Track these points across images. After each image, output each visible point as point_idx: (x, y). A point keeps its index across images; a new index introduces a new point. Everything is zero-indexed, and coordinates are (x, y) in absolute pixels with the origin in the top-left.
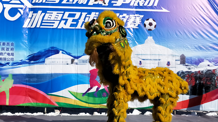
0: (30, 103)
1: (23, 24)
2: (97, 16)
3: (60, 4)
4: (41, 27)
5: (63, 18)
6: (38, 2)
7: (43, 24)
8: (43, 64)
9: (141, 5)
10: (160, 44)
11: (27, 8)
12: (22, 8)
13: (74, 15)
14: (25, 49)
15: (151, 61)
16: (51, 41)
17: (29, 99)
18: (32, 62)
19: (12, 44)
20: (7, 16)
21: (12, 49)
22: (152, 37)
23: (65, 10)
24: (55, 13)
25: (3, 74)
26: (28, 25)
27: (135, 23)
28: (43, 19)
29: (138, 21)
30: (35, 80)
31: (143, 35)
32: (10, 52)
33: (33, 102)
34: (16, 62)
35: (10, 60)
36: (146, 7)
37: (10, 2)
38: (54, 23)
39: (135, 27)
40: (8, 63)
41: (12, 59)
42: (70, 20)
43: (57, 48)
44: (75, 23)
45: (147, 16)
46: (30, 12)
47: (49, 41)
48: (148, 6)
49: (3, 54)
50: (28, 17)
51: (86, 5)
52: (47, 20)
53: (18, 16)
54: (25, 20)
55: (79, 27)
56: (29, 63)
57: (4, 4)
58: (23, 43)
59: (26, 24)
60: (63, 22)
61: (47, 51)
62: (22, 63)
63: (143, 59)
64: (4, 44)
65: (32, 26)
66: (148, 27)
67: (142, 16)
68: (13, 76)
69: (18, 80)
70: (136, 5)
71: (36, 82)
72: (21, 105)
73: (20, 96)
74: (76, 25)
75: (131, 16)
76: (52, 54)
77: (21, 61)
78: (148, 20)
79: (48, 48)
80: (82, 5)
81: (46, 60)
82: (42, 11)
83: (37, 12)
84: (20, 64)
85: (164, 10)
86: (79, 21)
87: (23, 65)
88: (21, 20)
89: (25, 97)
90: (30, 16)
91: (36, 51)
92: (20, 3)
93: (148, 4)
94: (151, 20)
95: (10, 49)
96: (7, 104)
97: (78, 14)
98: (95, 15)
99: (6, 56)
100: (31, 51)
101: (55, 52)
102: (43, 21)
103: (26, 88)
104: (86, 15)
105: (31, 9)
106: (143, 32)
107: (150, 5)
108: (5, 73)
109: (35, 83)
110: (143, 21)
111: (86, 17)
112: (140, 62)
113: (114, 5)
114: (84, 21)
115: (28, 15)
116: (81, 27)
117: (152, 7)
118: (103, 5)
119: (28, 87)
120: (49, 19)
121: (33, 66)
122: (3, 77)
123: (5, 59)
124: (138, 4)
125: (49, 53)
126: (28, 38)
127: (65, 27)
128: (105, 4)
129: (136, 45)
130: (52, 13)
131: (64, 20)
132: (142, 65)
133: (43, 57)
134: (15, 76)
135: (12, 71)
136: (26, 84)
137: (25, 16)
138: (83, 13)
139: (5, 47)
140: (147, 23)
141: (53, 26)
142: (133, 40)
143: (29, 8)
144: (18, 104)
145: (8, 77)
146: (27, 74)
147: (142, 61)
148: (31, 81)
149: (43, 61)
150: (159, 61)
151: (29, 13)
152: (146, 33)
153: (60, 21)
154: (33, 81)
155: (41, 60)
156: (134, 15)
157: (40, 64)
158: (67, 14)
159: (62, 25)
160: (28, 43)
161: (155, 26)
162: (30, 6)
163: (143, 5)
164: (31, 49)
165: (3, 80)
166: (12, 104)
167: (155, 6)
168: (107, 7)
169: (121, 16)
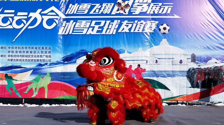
0: (65, 96)
1: (58, 31)
2: (119, 23)
3: (88, 14)
4: (73, 34)
5: (91, 26)
6: (70, 14)
7: (74, 31)
8: (75, 64)
9: (156, 12)
10: (173, 45)
11: (61, 18)
12: (57, 19)
13: (99, 23)
14: (60, 52)
15: (165, 59)
16: (81, 45)
17: (64, 93)
18: (66, 62)
19: (50, 48)
20: (45, 25)
21: (50, 52)
22: (166, 39)
23: (92, 19)
24: (84, 22)
25: (42, 73)
26: (62, 33)
27: (151, 28)
28: (74, 27)
29: (154, 26)
30: (68, 77)
31: (158, 38)
32: (48, 54)
33: (67, 95)
34: (53, 63)
35: (48, 61)
36: (160, 15)
37: (48, 14)
38: (83, 30)
39: (151, 32)
40: (46, 64)
41: (50, 60)
42: (97, 27)
43: (86, 51)
44: (101, 29)
45: (161, 22)
46: (64, 21)
47: (79, 45)
48: (162, 13)
49: (42, 56)
50: (62, 26)
51: (110, 14)
52: (78, 28)
53: (54, 25)
54: (60, 29)
55: (104, 33)
56: (64, 64)
57: (42, 16)
58: (58, 47)
59: (61, 32)
60: (91, 29)
61: (78, 53)
62: (58, 63)
63: (159, 59)
64: (43, 48)
65: (65, 33)
66: (162, 31)
67: (157, 22)
68: (50, 74)
69: (55, 77)
70: (152, 13)
71: (70, 79)
72: (57, 98)
73: (57, 91)
74: (102, 31)
75: (147, 22)
76: (82, 55)
77: (56, 62)
78: (162, 25)
79: (79, 50)
80: (106, 14)
81: (77, 60)
82: (73, 21)
83: (69, 22)
84: (56, 64)
85: (176, 17)
86: (104, 27)
87: (59, 65)
88: (57, 28)
89: (61, 92)
90: (64, 25)
91: (69, 54)
92: (56, 14)
93: (162, 12)
94: (165, 25)
95: (48, 53)
96: (46, 97)
97: (103, 22)
98: (117, 22)
99: (44, 58)
100: (65, 54)
101: (85, 54)
102: (75, 29)
103: (61, 84)
104: (110, 22)
105: (64, 20)
106: (158, 35)
107: (164, 12)
108: (44, 72)
109: (68, 79)
110: (158, 26)
111: (109, 24)
112: (156, 60)
113: (133, 14)
114: (108, 28)
115: (62, 24)
116: (106, 32)
117: (165, 14)
118: (124, 14)
119: (63, 83)
120: (79, 27)
121: (67, 65)
122: (42, 75)
123: (44, 60)
124: (154, 12)
125: (80, 55)
126: (62, 43)
127: (92, 33)
128: (125, 13)
129: (153, 46)
130: (82, 22)
131: (91, 27)
132: (158, 63)
133: (75, 58)
134: (52, 74)
135: (50, 70)
136: (61, 81)
137: (60, 25)
138: (107, 21)
139: (44, 50)
140: (161, 27)
141: (82, 32)
142: (150, 43)
143: (63, 19)
144: (55, 97)
145: (47, 75)
146: (62, 73)
147: (158, 60)
148: (65, 78)
149: (74, 61)
150: (173, 60)
151: (63, 23)
152: (161, 36)
153: (88, 28)
154: (67, 78)
155: (73, 61)
156: (150, 22)
157: (72, 64)
158: (94, 22)
159: (90, 32)
160: (62, 47)
161: (169, 30)
162: (64, 17)
163: (158, 12)
164: (64, 52)
165: (43, 78)
166: (50, 98)
167: (168, 14)
168: (127, 15)
169: (139, 23)
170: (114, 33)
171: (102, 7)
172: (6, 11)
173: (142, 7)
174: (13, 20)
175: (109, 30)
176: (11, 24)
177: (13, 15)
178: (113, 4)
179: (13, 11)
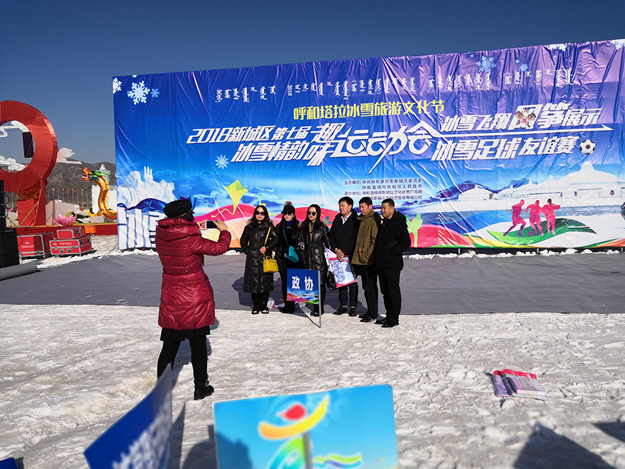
2: (520, 142)
3: (474, 131)
4: (453, 159)
6: (448, 130)
7: (455, 156)
8: (456, 201)
12: (428, 139)
13: (491, 143)
15: (589, 191)
20: (412, 149)
22: (590, 162)
23: (480, 138)
24: (468, 142)
26: (437, 158)
27: (568, 147)
28: (454, 150)
29: (572, 144)
34: (425, 200)
37: (415, 133)
38: (468, 153)
39: (568, 152)
41: (420, 197)
44: (493, 152)
50: (436, 148)
51: (506, 130)
53: (425, 147)
55: (497, 156)
57: (408, 136)
60: (479, 151)
61: (460, 186)
63: (580, 190)
64: (410, 181)
65: (441, 158)
66: (585, 150)
67: (576, 138)
68: (421, 215)
70: (569, 124)
74: (495, 154)
75: (562, 138)
78: (584, 142)
80: (501, 130)
82: (452, 141)
83: (446, 143)
86: (498, 149)
90: (438, 147)
92: (427, 133)
93: (585, 122)
94: (588, 142)
97: (496, 142)
98: (517, 141)
99: (413, 194)
102: (455, 152)
104: (506, 141)
108: (413, 213)
110: (578, 142)
111: (506, 144)
112: (576, 192)
113: (541, 127)
114: (504, 149)
116: (501, 156)
118: (527, 128)
122: (410, 217)
123: (412, 197)
124: (572, 123)
127: (481, 157)
128: (529, 126)
130: (465, 142)
131: (480, 149)
132: (577, 197)
134: (424, 216)
138: (501, 140)
139: (412, 184)
140: (583, 145)
145: (416, 216)
147: (578, 191)
149: (456, 197)
150: (600, 191)
153: (475, 151)
155: (454, 197)
156: (565, 138)
158: (482, 142)
159: (477, 156)
161: (594, 149)
163: (578, 123)
168: (532, 130)
169: (550, 140)
170: (513, 157)
171: (494, 119)
172: (356, 132)
173: (554, 116)
174: (367, 144)
175: (505, 153)
176: (365, 150)
177: (367, 137)
178: (510, 115)
179: (367, 131)
